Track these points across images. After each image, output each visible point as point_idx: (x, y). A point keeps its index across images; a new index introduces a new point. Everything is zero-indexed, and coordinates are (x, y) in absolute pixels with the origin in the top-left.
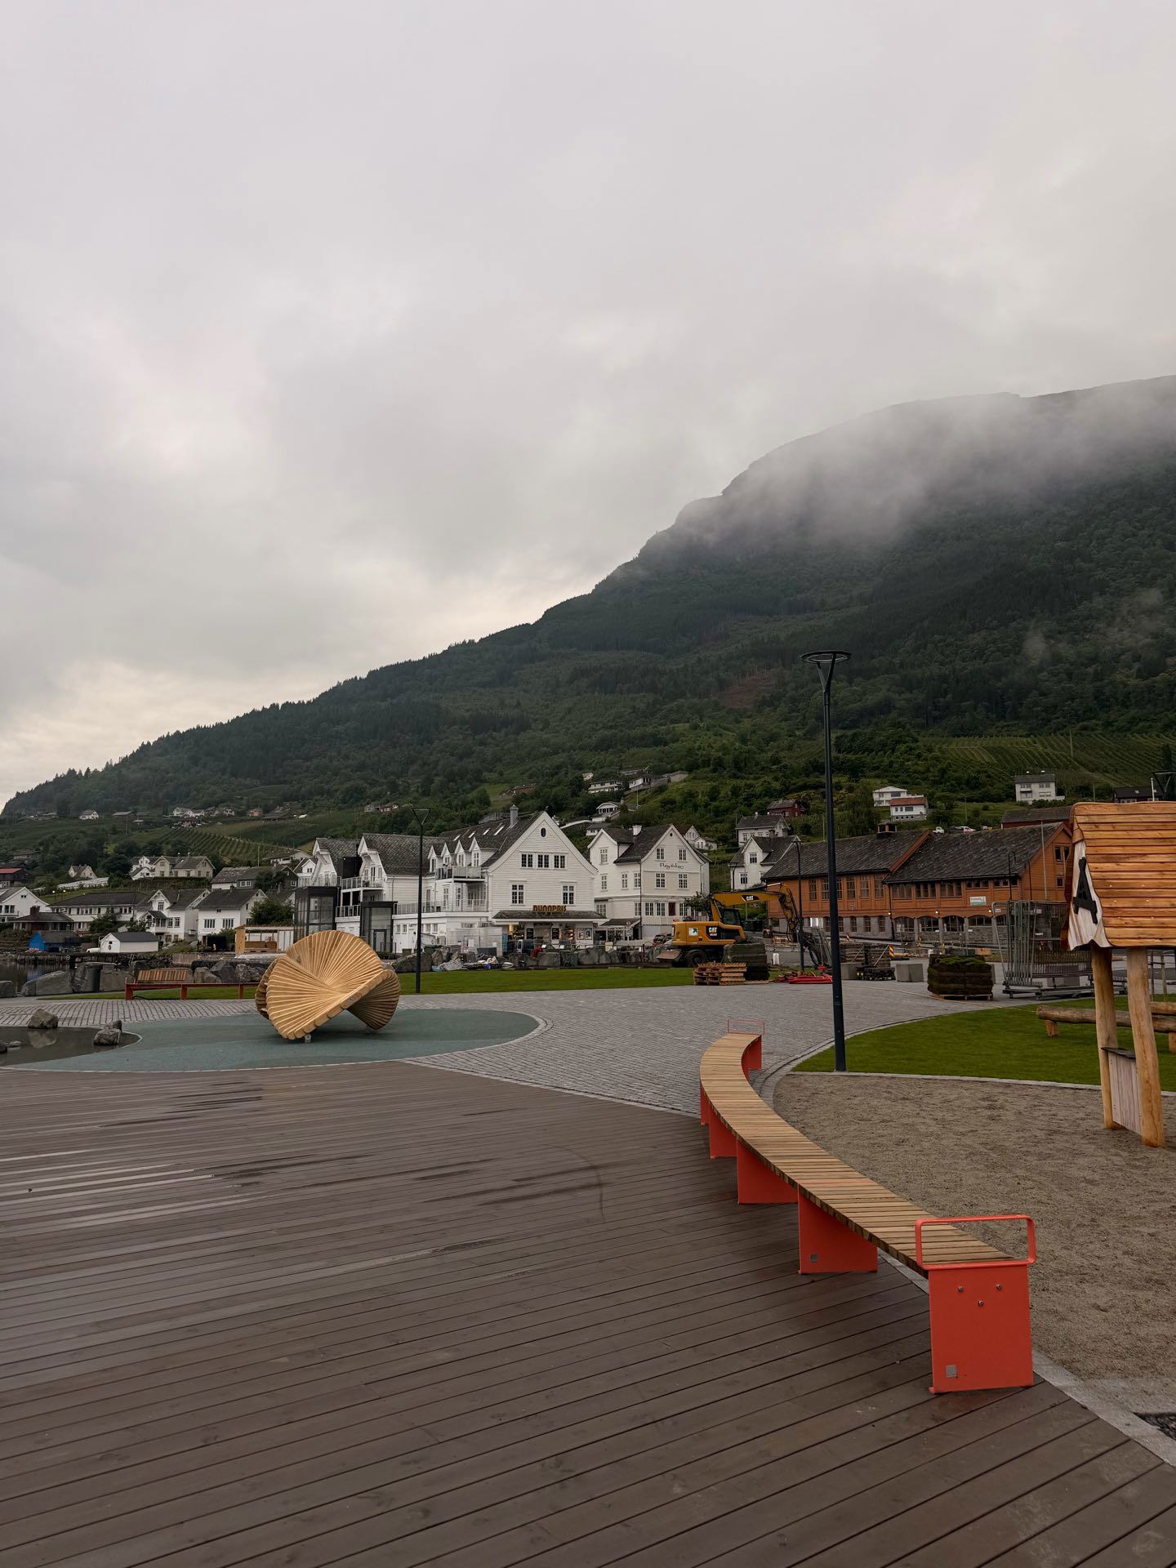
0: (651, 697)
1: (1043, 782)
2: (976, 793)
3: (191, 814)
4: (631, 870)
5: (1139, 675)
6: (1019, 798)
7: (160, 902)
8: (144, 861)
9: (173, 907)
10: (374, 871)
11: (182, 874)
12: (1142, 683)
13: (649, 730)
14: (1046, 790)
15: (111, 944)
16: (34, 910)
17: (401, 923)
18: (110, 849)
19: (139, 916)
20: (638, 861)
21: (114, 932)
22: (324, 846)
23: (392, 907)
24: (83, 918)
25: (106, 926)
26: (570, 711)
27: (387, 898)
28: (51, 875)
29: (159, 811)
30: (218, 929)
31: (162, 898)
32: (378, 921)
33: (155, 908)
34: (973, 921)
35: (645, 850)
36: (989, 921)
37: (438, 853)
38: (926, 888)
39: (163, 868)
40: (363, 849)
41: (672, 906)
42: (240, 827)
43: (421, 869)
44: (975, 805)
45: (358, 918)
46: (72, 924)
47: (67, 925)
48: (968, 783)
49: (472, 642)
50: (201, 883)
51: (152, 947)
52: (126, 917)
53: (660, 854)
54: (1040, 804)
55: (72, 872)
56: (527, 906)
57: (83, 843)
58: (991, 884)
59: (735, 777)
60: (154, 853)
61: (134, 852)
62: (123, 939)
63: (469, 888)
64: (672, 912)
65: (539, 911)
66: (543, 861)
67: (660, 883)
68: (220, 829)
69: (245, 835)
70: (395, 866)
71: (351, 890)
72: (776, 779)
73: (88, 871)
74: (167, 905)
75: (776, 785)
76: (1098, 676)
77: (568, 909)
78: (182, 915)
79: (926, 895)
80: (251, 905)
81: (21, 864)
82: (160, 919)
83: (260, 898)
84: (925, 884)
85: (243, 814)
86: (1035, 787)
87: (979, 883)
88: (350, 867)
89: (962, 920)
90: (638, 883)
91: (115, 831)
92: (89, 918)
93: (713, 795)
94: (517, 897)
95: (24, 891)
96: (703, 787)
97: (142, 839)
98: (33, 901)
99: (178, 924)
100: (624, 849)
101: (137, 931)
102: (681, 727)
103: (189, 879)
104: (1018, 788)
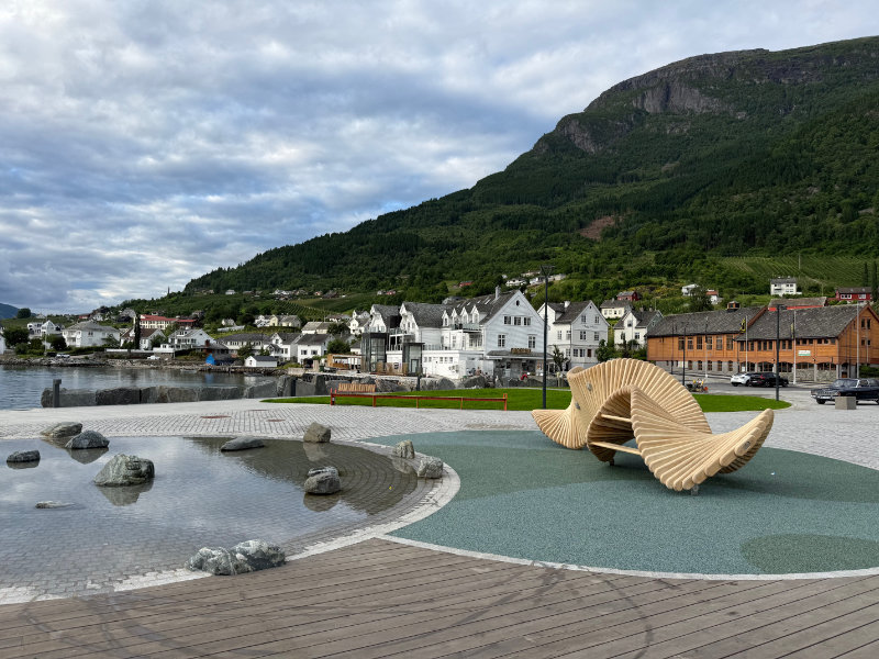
0: (539, 232)
1: (788, 283)
2: (747, 290)
3: (284, 293)
4: (565, 328)
5: (842, 220)
6: (773, 292)
7: (277, 340)
8: (261, 317)
9: (284, 343)
10: (409, 324)
11: (284, 325)
12: (844, 226)
13: (540, 251)
14: (790, 288)
15: (251, 362)
16: (207, 342)
17: (428, 356)
18: (243, 311)
19: (265, 347)
20: (569, 323)
21: (253, 355)
22: (377, 310)
23: (421, 346)
24: (234, 347)
25: (247, 352)
26: (491, 239)
27: (417, 341)
28: (213, 324)
29: (267, 291)
30: (309, 356)
31: (278, 337)
32: (413, 354)
33: (274, 342)
34: (799, 366)
35: (574, 317)
36: (812, 366)
37: (449, 315)
38: (765, 344)
39: (274, 321)
40: (403, 311)
41: (589, 351)
42: (312, 301)
43: (438, 324)
44: (748, 297)
45: (401, 352)
46: (227, 350)
47: (225, 351)
48: (739, 283)
49: (436, 200)
50: (295, 330)
51: (274, 364)
52: (259, 347)
53: (584, 319)
54: (788, 296)
55: (223, 322)
56: (508, 348)
57: (228, 307)
58: (815, 342)
59: (594, 277)
60: (267, 313)
61: (256, 312)
62: (258, 359)
63: (471, 337)
64: (589, 355)
65: (515, 351)
66: (517, 322)
67: (583, 336)
68: (299, 301)
69: (314, 305)
70: (422, 322)
71: (396, 336)
72: (621, 279)
73: (231, 322)
74: (280, 341)
75: (621, 282)
76: (815, 222)
77: (533, 350)
78: (288, 347)
79: (765, 349)
80: (327, 343)
81: (196, 317)
82: (277, 349)
83: (332, 339)
84: (765, 341)
85: (311, 294)
86: (784, 286)
87: (804, 341)
88: (395, 321)
89: (791, 365)
90: (569, 337)
91: (245, 301)
92: (237, 347)
93: (583, 287)
94: (501, 342)
95: (201, 331)
96: (575, 283)
97: (261, 306)
98: (206, 337)
99: (286, 352)
100: (559, 316)
101: (264, 356)
102: (558, 249)
103: (288, 327)
104: (773, 287)
